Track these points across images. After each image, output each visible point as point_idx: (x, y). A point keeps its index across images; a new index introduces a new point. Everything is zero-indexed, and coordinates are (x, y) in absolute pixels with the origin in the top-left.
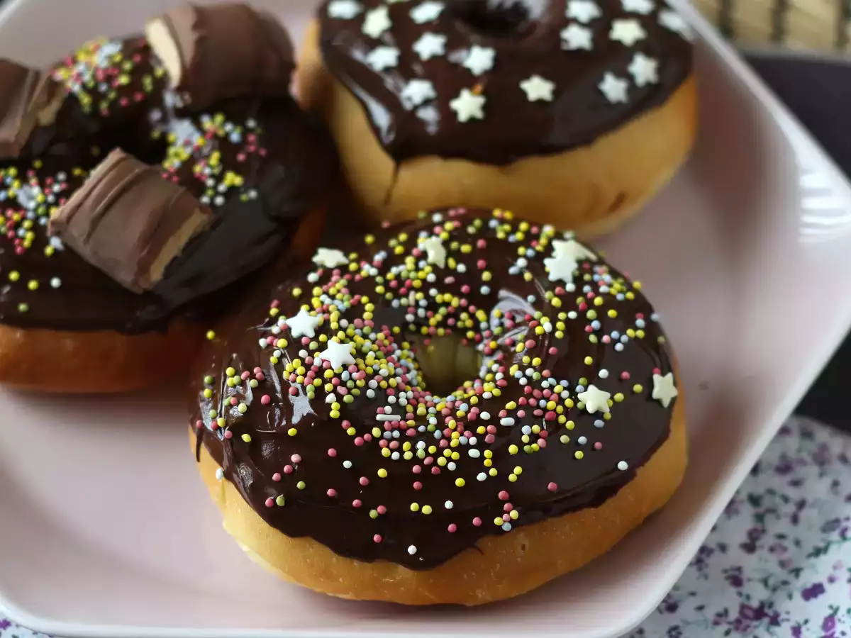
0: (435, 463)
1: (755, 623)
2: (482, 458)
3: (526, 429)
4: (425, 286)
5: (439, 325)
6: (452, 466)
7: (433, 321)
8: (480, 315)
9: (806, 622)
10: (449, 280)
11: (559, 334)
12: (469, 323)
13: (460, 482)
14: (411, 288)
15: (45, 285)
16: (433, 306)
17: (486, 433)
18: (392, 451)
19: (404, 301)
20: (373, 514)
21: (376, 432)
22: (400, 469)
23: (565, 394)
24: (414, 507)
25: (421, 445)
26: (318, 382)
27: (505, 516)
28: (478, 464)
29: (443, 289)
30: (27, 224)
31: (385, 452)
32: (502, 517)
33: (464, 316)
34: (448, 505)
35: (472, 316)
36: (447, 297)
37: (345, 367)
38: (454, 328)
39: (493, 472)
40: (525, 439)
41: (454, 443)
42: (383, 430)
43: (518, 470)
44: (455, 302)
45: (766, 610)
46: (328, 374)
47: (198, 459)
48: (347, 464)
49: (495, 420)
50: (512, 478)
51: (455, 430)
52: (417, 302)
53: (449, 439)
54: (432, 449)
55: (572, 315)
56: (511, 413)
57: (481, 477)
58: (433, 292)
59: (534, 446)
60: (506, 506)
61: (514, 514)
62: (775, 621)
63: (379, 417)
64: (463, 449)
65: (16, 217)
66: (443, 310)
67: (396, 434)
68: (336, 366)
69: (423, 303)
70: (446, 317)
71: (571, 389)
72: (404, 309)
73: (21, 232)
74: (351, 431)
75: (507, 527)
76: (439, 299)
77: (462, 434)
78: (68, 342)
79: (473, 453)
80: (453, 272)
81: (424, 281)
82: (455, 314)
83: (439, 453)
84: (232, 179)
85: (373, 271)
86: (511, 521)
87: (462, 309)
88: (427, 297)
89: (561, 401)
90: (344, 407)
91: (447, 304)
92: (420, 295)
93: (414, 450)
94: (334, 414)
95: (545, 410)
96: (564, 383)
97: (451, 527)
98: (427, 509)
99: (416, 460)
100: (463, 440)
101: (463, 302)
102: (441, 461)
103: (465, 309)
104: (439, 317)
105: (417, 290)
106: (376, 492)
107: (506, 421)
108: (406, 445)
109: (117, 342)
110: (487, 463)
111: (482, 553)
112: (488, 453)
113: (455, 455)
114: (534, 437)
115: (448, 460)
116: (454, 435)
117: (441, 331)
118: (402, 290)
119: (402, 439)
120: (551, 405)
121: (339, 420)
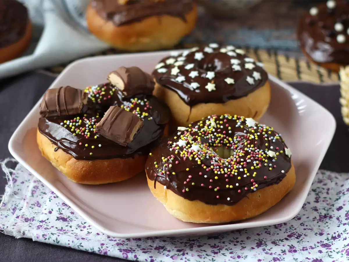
0: (231, 173)
1: (325, 219)
2: (244, 171)
3: (254, 162)
4: (213, 133)
5: (218, 143)
6: (236, 174)
7: (217, 142)
8: (230, 139)
9: (340, 216)
10: (219, 130)
11: (256, 138)
12: (227, 142)
13: (239, 178)
14: (209, 133)
15: (96, 147)
16: (216, 138)
17: (244, 164)
18: (218, 172)
19: (207, 137)
20: (216, 190)
21: (212, 167)
22: (221, 176)
23: (263, 153)
24: (227, 186)
25: (226, 169)
26: (192, 155)
27: (254, 186)
28: (243, 173)
29: (218, 133)
30: (87, 131)
31: (216, 172)
32: (253, 186)
33: (225, 140)
34: (237, 184)
35: (228, 140)
36: (220, 135)
37: (198, 151)
38: (223, 144)
39: (248, 174)
40: (255, 165)
41: (235, 168)
42: (214, 166)
43: (255, 173)
44: (222, 136)
45: (327, 216)
46: (194, 153)
47: (155, 188)
48: (206, 176)
49: (245, 161)
50: (254, 175)
51: (234, 164)
52: (211, 137)
53: (233, 167)
54: (229, 170)
55: (259, 134)
56: (249, 159)
57: (245, 176)
58: (215, 134)
59: (258, 166)
60: (254, 183)
61: (256, 185)
62: (331, 217)
63: (212, 163)
64: (238, 169)
65: (83, 129)
66: (219, 139)
67: (218, 167)
68: (196, 151)
69: (213, 137)
70: (220, 140)
71: (264, 152)
72: (208, 139)
73: (86, 133)
74: (205, 167)
75: (255, 189)
76: (217, 135)
77: (237, 165)
78: (106, 163)
79: (241, 170)
80: (220, 128)
81: (212, 131)
82: (223, 139)
83: (231, 171)
84: (144, 114)
85: (196, 130)
86: (256, 188)
87: (224, 138)
88: (214, 135)
89: (262, 155)
90: (201, 161)
91: (220, 137)
92: (212, 135)
93: (224, 170)
94: (199, 163)
95: (258, 157)
96: (262, 150)
97: (239, 191)
98: (231, 187)
99: (225, 173)
100: (237, 167)
101: (224, 136)
102: (233, 173)
103: (225, 138)
104: (218, 141)
105: (210, 134)
106: (215, 183)
107: (248, 161)
108: (221, 170)
109: (120, 162)
110: (246, 172)
111: (249, 198)
112: (245, 169)
113: (236, 171)
114: (257, 164)
115: (234, 172)
116: (235, 166)
117: (219, 145)
118: (206, 134)
119: (220, 168)
120: (260, 156)
121: (201, 165)
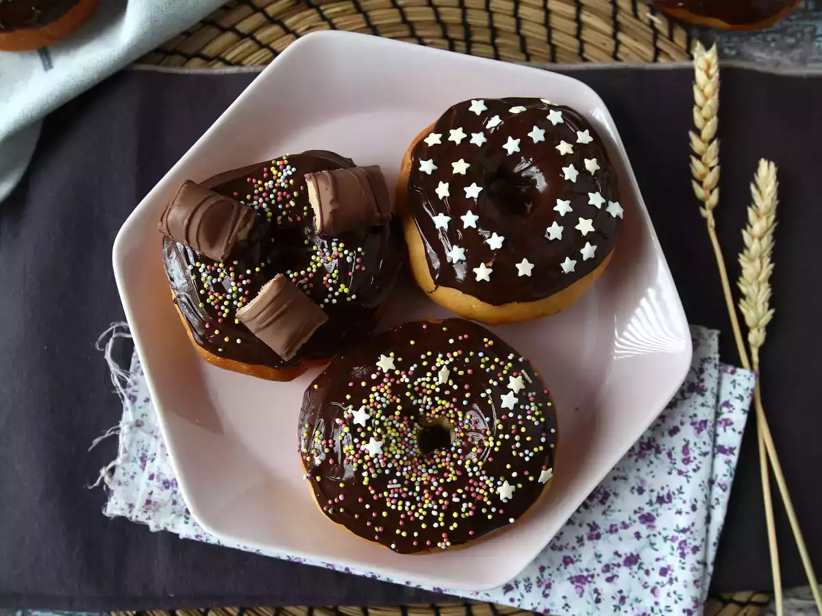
0: (413, 515)
2: (438, 516)
3: (464, 505)
4: (434, 394)
5: (436, 413)
6: (421, 518)
7: (433, 412)
8: (460, 414)
10: (447, 392)
11: (496, 449)
12: (452, 416)
13: (424, 526)
14: (425, 394)
15: (233, 340)
16: (435, 404)
17: (443, 504)
18: (392, 504)
19: (420, 401)
20: (376, 530)
21: (386, 494)
22: (394, 514)
23: (491, 485)
24: (398, 532)
25: (408, 503)
26: (360, 461)
28: (436, 519)
29: (442, 397)
30: (226, 303)
31: (388, 504)
32: (442, 543)
33: (451, 412)
34: (416, 534)
35: (455, 413)
36: (444, 402)
37: (377, 455)
38: (444, 416)
39: (442, 524)
40: (463, 510)
41: (425, 506)
42: (389, 493)
43: (455, 525)
44: (448, 405)
46: (367, 458)
48: (367, 506)
49: (449, 498)
50: (451, 528)
51: (427, 499)
52: (427, 402)
53: (423, 503)
55: (507, 437)
56: (459, 496)
57: (435, 525)
58: (437, 398)
59: (467, 514)
60: (445, 540)
61: (449, 544)
63: (389, 486)
64: (429, 510)
65: (221, 297)
66: (440, 408)
67: (396, 496)
68: (372, 455)
69: (430, 403)
70: (440, 411)
71: (495, 483)
72: (418, 406)
73: (222, 308)
74: (372, 492)
75: (443, 548)
76: (439, 402)
77: (430, 502)
79: (434, 513)
80: (450, 388)
81: (434, 390)
82: (447, 410)
83: (417, 510)
84: (343, 288)
85: (407, 380)
86: (447, 546)
87: (450, 409)
88: (433, 400)
89: (487, 489)
90: (371, 480)
91: (442, 405)
92: (429, 399)
93: (404, 505)
94: (365, 483)
95: (478, 493)
96: (492, 479)
97: (415, 543)
98: (404, 534)
99: (404, 511)
100: (430, 506)
101: (452, 406)
102: (416, 515)
103: (452, 409)
104: (437, 410)
105: (428, 396)
106: (380, 521)
107: (456, 500)
108: (400, 503)
110: (440, 519)
112: (442, 515)
113: (424, 513)
114: (468, 510)
115: (420, 514)
116: (427, 501)
117: (437, 416)
118: (421, 395)
119: (398, 499)
120: (482, 491)
121: (367, 486)
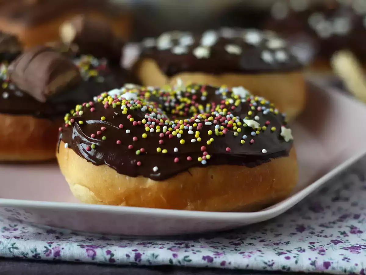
0: (171, 134)
2: (195, 134)
3: (217, 127)
4: (175, 95)
5: (180, 110)
6: (179, 136)
7: (178, 108)
8: (200, 107)
10: (187, 94)
11: (237, 104)
12: (195, 110)
13: (182, 141)
14: (169, 95)
16: (178, 102)
17: (197, 126)
18: (151, 128)
19: (165, 98)
20: (138, 152)
21: (143, 121)
22: (153, 135)
23: (237, 120)
24: (158, 150)
25: (165, 127)
26: (118, 103)
27: (203, 157)
28: (192, 136)
29: (184, 97)
31: (147, 128)
32: (202, 157)
33: (193, 107)
34: (176, 150)
35: (196, 108)
36: (186, 99)
37: (132, 99)
38: (188, 112)
39: (199, 139)
40: (216, 130)
41: (181, 128)
42: (147, 121)
43: (211, 140)
44: (189, 102)
48: (128, 131)
49: (202, 122)
50: (208, 142)
51: (182, 124)
52: (171, 100)
54: (170, 129)
55: (244, 101)
56: (210, 121)
57: (193, 140)
58: (179, 97)
59: (221, 132)
60: (204, 153)
61: (208, 157)
63: (146, 116)
64: (185, 130)
66: (183, 104)
67: (153, 123)
68: (128, 99)
69: (174, 100)
70: (184, 107)
72: (164, 101)
74: (131, 119)
75: (204, 162)
76: (181, 100)
77: (185, 125)
79: (190, 132)
80: (189, 92)
81: (175, 93)
83: (174, 130)
86: (206, 160)
88: (176, 98)
89: (235, 122)
90: (129, 111)
92: (172, 97)
93: (161, 129)
94: (124, 112)
95: (227, 123)
96: (238, 117)
97: (176, 160)
98: (164, 151)
99: (161, 132)
100: (186, 127)
101: (193, 102)
102: (174, 133)
104: (181, 107)
106: (140, 143)
107: (208, 123)
108: (158, 127)
110: (196, 136)
111: (191, 175)
112: (197, 133)
113: (181, 132)
115: (177, 133)
116: (182, 126)
117: (181, 113)
118: (164, 95)
119: (157, 124)
120: (231, 122)
121: (126, 115)
